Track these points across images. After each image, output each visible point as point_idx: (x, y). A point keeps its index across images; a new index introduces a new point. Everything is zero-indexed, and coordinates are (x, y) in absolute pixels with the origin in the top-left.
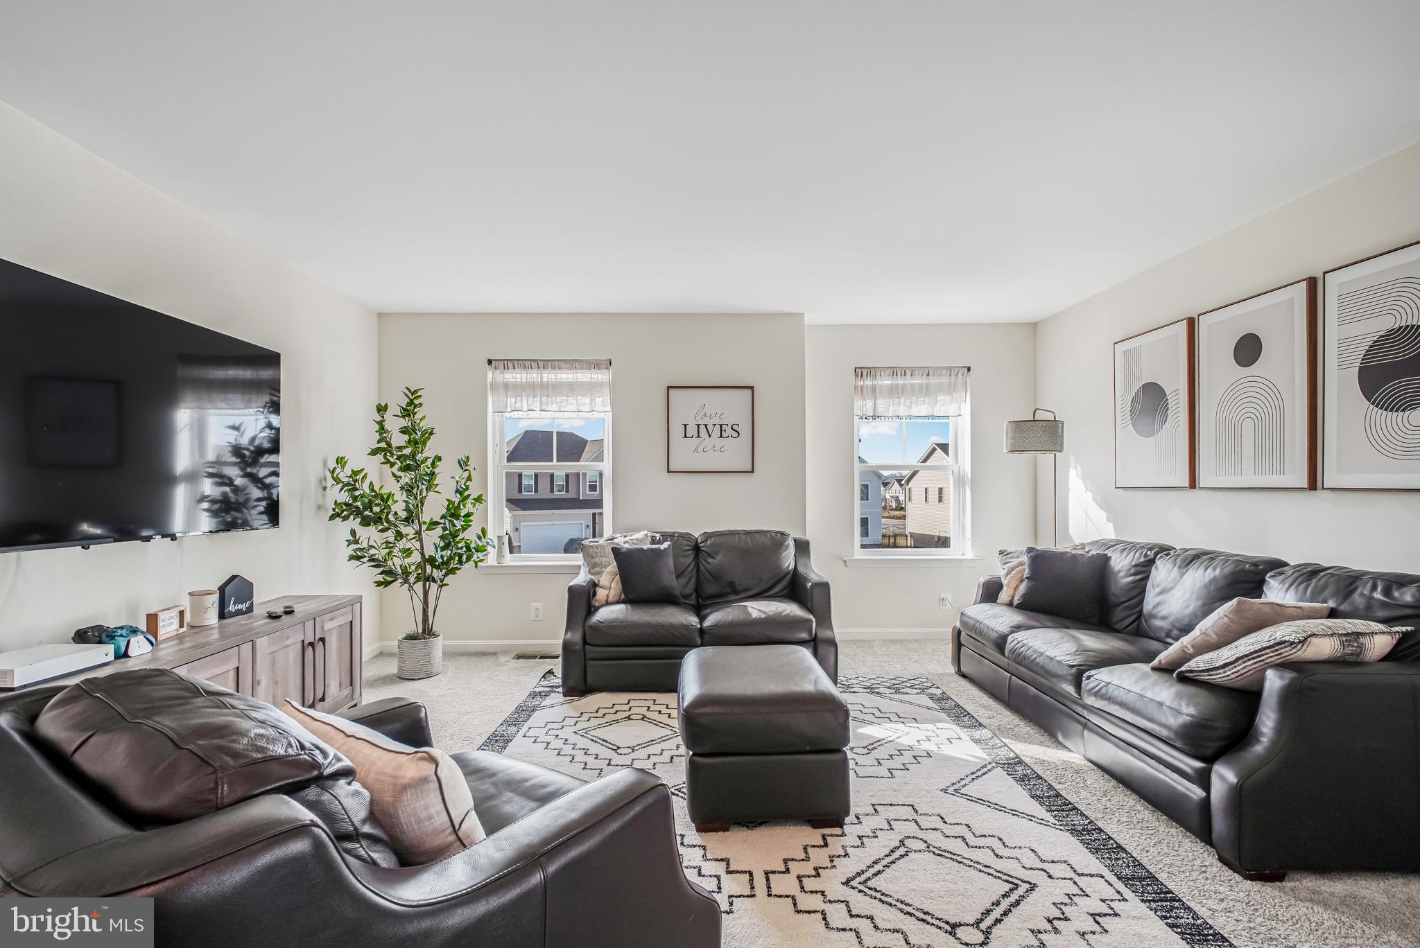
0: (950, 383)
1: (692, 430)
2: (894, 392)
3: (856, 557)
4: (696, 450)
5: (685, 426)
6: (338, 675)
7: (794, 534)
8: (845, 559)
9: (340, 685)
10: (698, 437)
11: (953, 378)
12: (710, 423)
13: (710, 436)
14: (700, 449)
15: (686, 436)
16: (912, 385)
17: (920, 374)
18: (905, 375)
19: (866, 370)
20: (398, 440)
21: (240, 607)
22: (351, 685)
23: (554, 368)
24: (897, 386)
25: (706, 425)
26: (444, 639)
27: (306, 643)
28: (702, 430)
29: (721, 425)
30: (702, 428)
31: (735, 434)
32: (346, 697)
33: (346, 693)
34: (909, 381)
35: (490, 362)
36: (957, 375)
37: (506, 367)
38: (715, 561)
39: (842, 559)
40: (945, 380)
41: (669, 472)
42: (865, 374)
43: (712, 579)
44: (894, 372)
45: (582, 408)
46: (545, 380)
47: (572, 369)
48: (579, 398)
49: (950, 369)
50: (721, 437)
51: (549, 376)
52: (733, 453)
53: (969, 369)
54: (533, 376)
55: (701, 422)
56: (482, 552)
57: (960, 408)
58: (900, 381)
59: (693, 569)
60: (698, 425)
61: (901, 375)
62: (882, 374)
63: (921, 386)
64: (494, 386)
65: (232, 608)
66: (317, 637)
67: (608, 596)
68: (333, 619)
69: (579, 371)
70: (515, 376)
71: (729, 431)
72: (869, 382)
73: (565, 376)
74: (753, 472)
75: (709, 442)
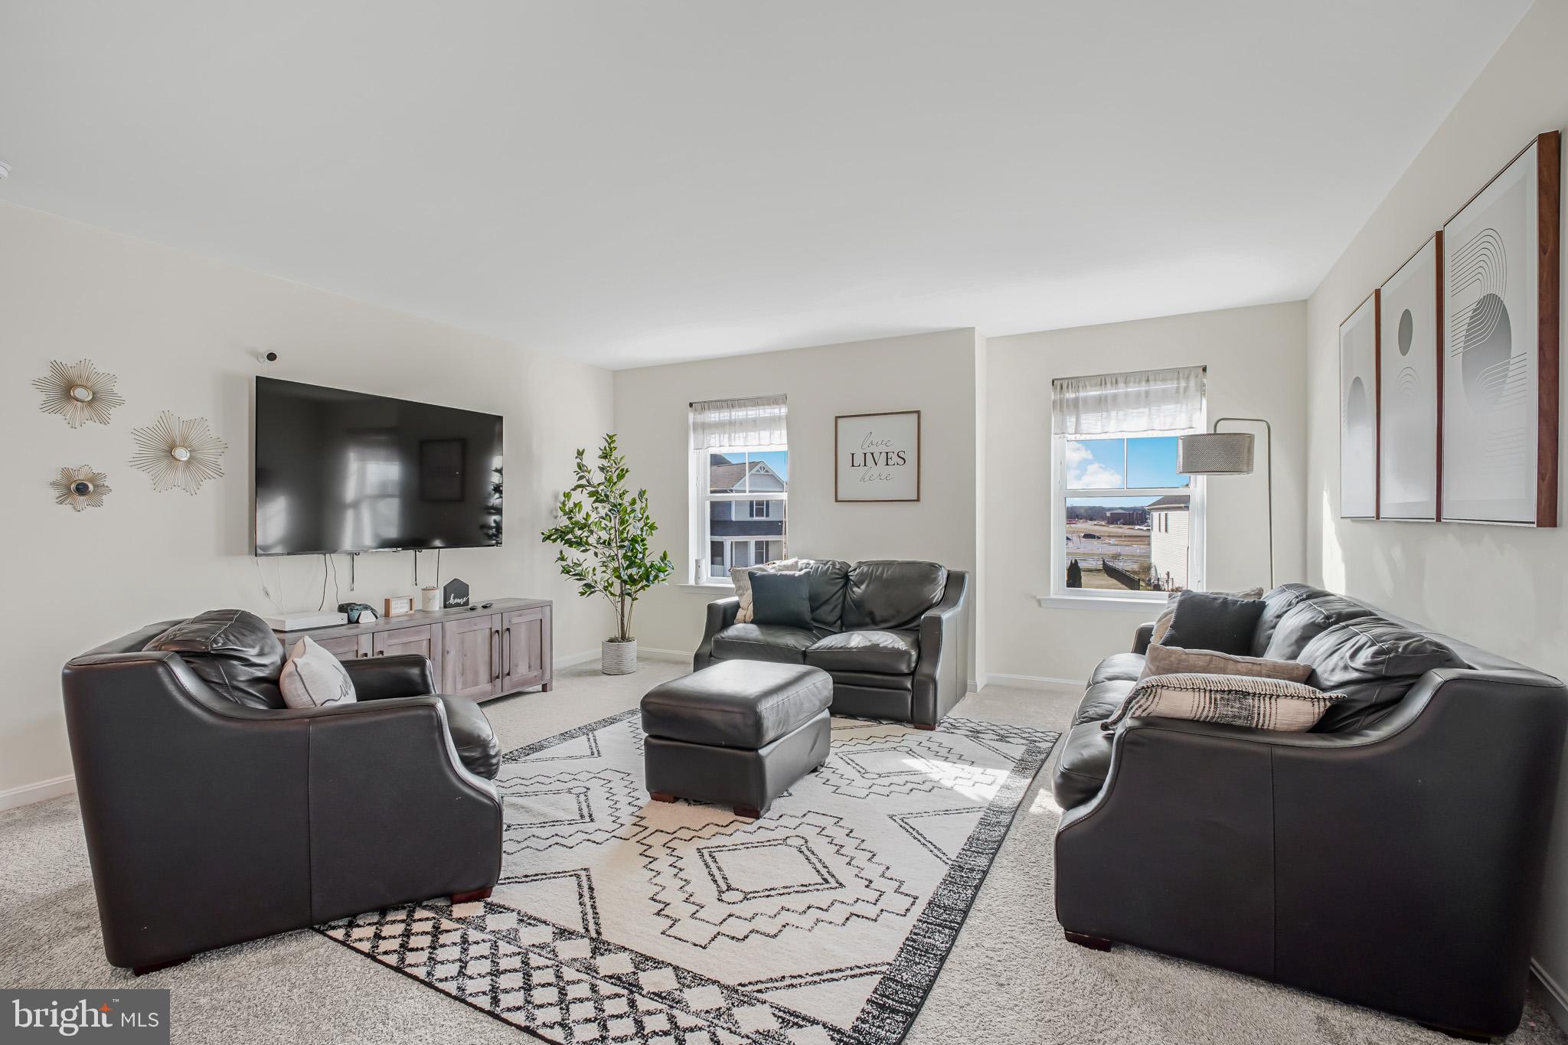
0: (1178, 388)
1: (859, 459)
2: (1100, 404)
3: (1052, 596)
4: (863, 479)
5: (853, 455)
6: (527, 659)
7: (948, 566)
8: (1038, 597)
9: (529, 667)
10: (865, 465)
11: (1183, 384)
12: (876, 450)
13: (876, 464)
14: (867, 478)
15: (853, 466)
16: (1127, 395)
17: (1137, 380)
18: (1116, 383)
19: (1067, 381)
20: (597, 477)
21: (458, 601)
22: (541, 668)
23: (740, 406)
24: (1106, 397)
25: (872, 454)
26: (638, 645)
27: (493, 630)
28: (868, 458)
29: (887, 453)
30: (869, 457)
31: (901, 462)
32: (536, 676)
33: (535, 674)
34: (1121, 389)
35: (691, 405)
36: (1188, 377)
37: (703, 409)
38: (859, 590)
39: (1035, 597)
40: (1171, 385)
41: (837, 501)
42: (1065, 386)
43: (855, 609)
44: (1102, 380)
45: (763, 442)
46: (733, 418)
47: (755, 406)
48: (761, 432)
49: (1178, 371)
50: (887, 464)
51: (739, 414)
52: (899, 481)
53: (1204, 369)
54: (724, 415)
55: (868, 451)
56: (664, 572)
57: (1190, 419)
58: (1110, 391)
59: (839, 597)
60: (865, 454)
61: (1112, 383)
62: (1087, 384)
63: (1138, 395)
64: (696, 426)
65: (452, 601)
66: (504, 628)
67: (745, 616)
68: (521, 616)
69: (761, 407)
70: (714, 416)
71: (895, 459)
72: (1070, 395)
73: (752, 413)
74: (918, 500)
75: (875, 471)
